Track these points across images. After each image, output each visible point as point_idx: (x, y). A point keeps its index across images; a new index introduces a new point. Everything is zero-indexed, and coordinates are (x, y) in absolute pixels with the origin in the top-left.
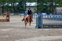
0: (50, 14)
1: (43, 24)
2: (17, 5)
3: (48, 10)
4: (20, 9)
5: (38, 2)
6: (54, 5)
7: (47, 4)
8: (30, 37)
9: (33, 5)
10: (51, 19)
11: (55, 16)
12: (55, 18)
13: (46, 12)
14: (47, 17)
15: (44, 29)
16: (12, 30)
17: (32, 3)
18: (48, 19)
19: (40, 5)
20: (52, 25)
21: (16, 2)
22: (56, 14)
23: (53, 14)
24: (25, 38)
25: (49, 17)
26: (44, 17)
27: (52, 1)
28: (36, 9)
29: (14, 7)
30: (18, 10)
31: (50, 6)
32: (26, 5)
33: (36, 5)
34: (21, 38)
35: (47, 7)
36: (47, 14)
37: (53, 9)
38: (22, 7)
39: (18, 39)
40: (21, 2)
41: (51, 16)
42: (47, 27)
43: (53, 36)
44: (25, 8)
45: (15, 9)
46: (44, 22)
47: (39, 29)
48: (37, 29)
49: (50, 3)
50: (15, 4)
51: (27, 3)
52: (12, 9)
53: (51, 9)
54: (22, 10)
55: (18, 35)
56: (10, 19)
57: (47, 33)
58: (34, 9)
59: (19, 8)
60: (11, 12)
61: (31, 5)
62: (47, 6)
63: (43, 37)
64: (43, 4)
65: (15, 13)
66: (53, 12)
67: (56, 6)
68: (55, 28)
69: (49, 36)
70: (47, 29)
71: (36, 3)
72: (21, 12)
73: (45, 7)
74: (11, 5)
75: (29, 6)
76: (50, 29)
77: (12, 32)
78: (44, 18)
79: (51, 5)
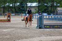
0: (51, 14)
1: (44, 24)
2: (18, 5)
3: (49, 10)
4: (21, 10)
5: (39, 2)
6: (55, 5)
7: (48, 4)
8: (31, 37)
9: (34, 6)
10: (52, 19)
11: (56, 16)
12: (56, 18)
13: (47, 12)
14: (48, 17)
15: (45, 29)
16: (13, 31)
17: (33, 4)
18: (49, 19)
19: (41, 5)
20: (53, 26)
21: (17, 2)
22: (57, 14)
23: (54, 14)
24: (26, 39)
25: (50, 17)
26: (45, 17)
27: (53, 2)
28: (37, 9)
29: (15, 7)
30: (19, 11)
31: (51, 7)
32: (27, 5)
33: (37, 5)
34: (22, 39)
35: (48, 8)
36: (48, 14)
37: (54, 9)
38: (23, 7)
39: (19, 39)
40: (22, 2)
41: (52, 16)
42: (48, 27)
43: (54, 37)
44: (26, 8)
45: (16, 10)
46: (45, 22)
47: (40, 29)
48: (38, 30)
49: (51, 3)
50: (16, 4)
51: (28, 3)
52: (13, 10)
53: (52, 9)
54: (23, 10)
55: (19, 35)
56: (11, 20)
57: (48, 34)
58: (35, 10)
59: (20, 8)
60: (12, 13)
61: (31, 6)
62: (48, 6)
63: (44, 37)
64: (44, 4)
65: (16, 14)
66: (54, 12)
67: (57, 7)
68: (56, 28)
69: (50, 37)
70: (48, 30)
71: (37, 3)
72: (22, 12)
73: (46, 8)
74: (12, 5)
75: (30, 6)
76: (51, 29)
77: (13, 32)
78: (45, 19)
79: (52, 5)
